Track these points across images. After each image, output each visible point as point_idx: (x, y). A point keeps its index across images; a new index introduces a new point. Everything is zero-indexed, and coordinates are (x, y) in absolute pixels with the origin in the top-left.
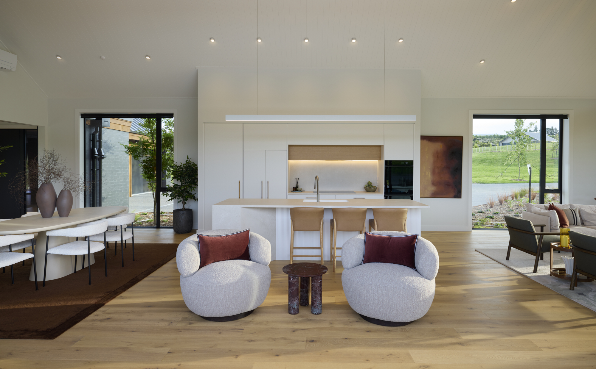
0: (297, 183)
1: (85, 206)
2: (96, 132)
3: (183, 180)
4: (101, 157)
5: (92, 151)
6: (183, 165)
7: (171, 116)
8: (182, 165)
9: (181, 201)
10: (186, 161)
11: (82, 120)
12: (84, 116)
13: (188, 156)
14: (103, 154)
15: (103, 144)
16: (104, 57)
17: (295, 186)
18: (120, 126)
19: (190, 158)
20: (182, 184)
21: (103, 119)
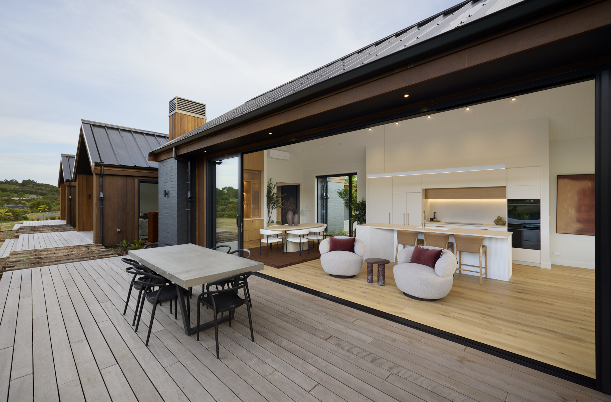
0: (434, 216)
1: (318, 223)
2: (325, 184)
3: (360, 211)
4: (327, 198)
5: (322, 195)
6: (361, 203)
7: (356, 174)
9: (359, 223)
10: (362, 201)
11: (316, 179)
12: (317, 177)
13: (363, 197)
14: (328, 196)
15: (328, 191)
16: (321, 148)
17: (432, 217)
18: (339, 180)
19: (363, 199)
21: (328, 178)
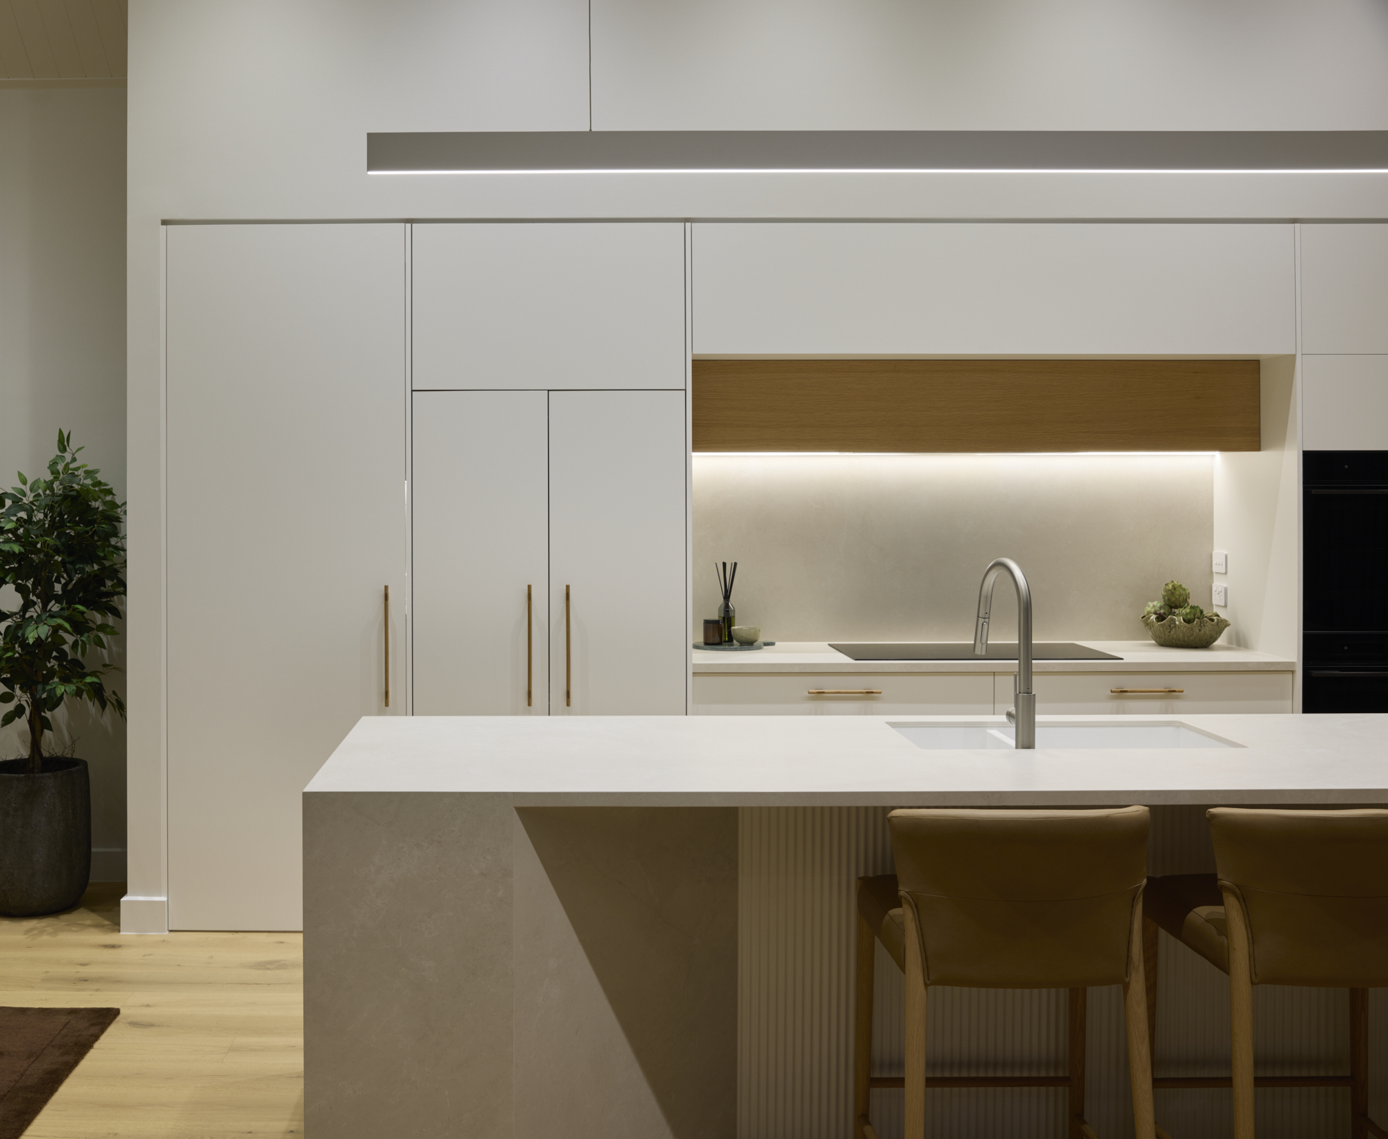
0: (727, 597)
3: (30, 583)
6: (31, 490)
8: (27, 489)
10: (53, 466)
13: (61, 432)
17: (715, 615)
19: (73, 445)
20: (27, 605)
